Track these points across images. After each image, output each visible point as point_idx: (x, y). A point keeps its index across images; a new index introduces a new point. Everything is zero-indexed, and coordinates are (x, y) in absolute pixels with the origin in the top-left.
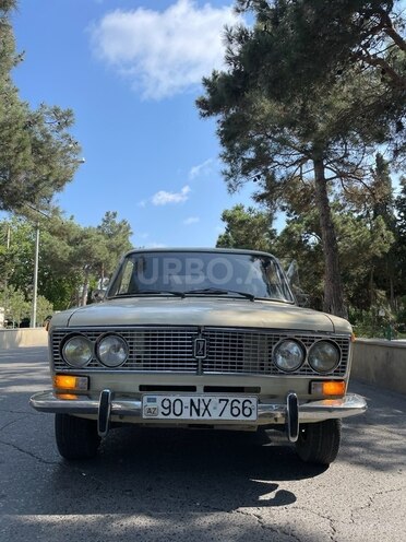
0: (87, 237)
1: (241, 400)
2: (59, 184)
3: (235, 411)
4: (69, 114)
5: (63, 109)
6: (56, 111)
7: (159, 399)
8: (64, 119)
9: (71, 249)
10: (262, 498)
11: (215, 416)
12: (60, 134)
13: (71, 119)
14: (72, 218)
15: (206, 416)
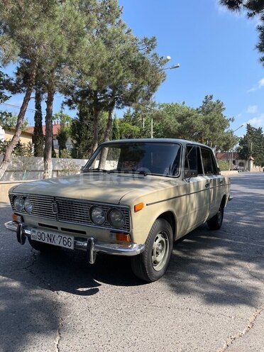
1: (67, 237)
3: (65, 243)
4: (154, 40)
5: (150, 38)
6: (145, 40)
7: (37, 231)
8: (150, 44)
10: (80, 289)
11: (57, 244)
12: (150, 54)
13: (155, 43)
14: (184, 103)
15: (53, 244)
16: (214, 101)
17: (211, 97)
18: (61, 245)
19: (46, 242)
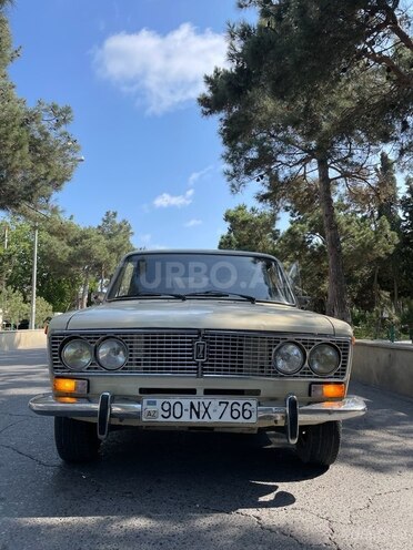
0: (86, 237)
1: (241, 402)
2: (57, 183)
3: (235, 414)
4: (67, 110)
5: (61, 106)
6: (54, 108)
7: (159, 402)
8: (62, 116)
9: (71, 249)
10: (261, 499)
11: (215, 418)
12: (59, 131)
13: (69, 116)
14: (71, 217)
15: (206, 419)
16: (118, 220)
17: (115, 214)
18: (227, 418)
19: (185, 418)
